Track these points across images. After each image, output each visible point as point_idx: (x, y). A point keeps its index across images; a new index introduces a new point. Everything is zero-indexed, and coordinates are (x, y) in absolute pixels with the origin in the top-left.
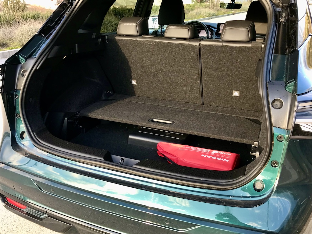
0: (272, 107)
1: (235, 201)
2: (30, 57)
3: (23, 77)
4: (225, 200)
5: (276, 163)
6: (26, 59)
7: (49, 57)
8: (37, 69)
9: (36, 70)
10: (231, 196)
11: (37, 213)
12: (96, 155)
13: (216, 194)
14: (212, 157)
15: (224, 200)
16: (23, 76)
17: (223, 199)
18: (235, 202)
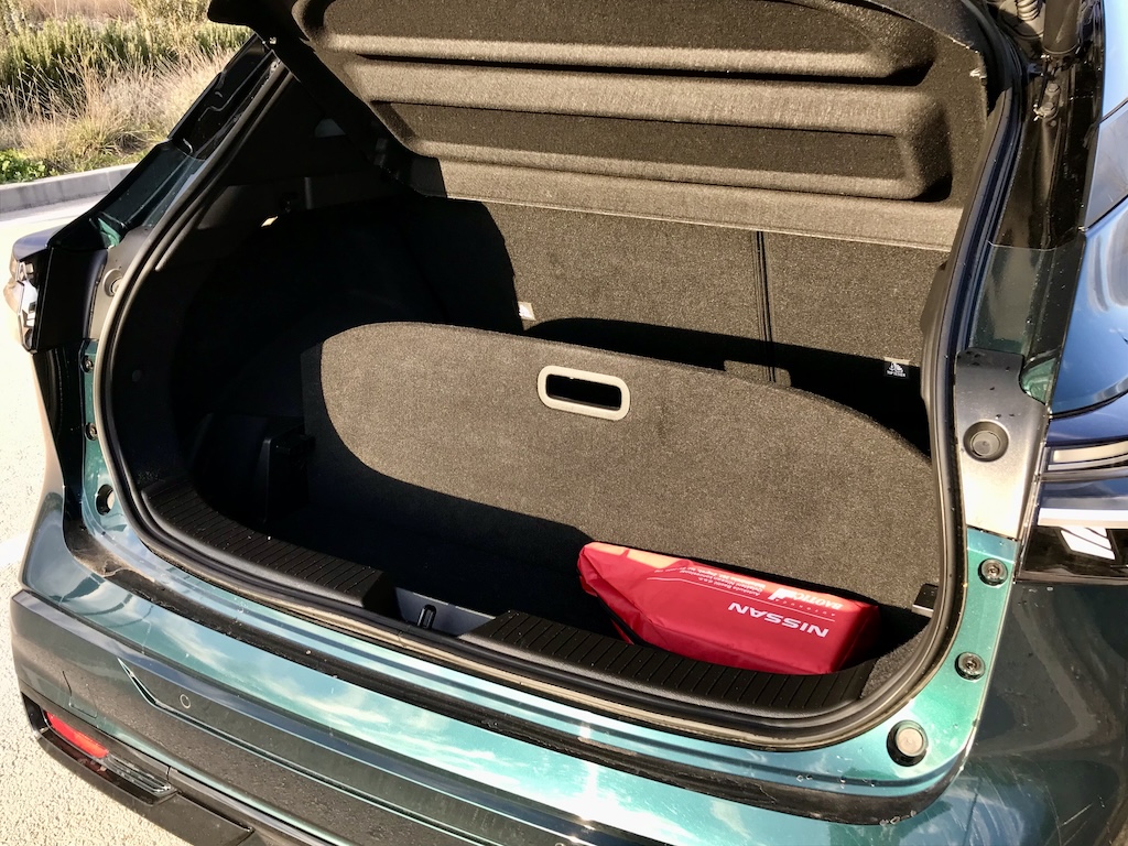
0: (965, 453)
1: (816, 796)
2: (136, 224)
3: (108, 294)
4: (780, 787)
5: (976, 663)
6: (122, 233)
7: (201, 226)
8: (157, 268)
9: (152, 271)
10: (801, 773)
11: (140, 777)
12: (339, 590)
13: (746, 764)
14: (769, 615)
15: (773, 786)
16: (109, 291)
17: (769, 785)
18: (814, 800)
